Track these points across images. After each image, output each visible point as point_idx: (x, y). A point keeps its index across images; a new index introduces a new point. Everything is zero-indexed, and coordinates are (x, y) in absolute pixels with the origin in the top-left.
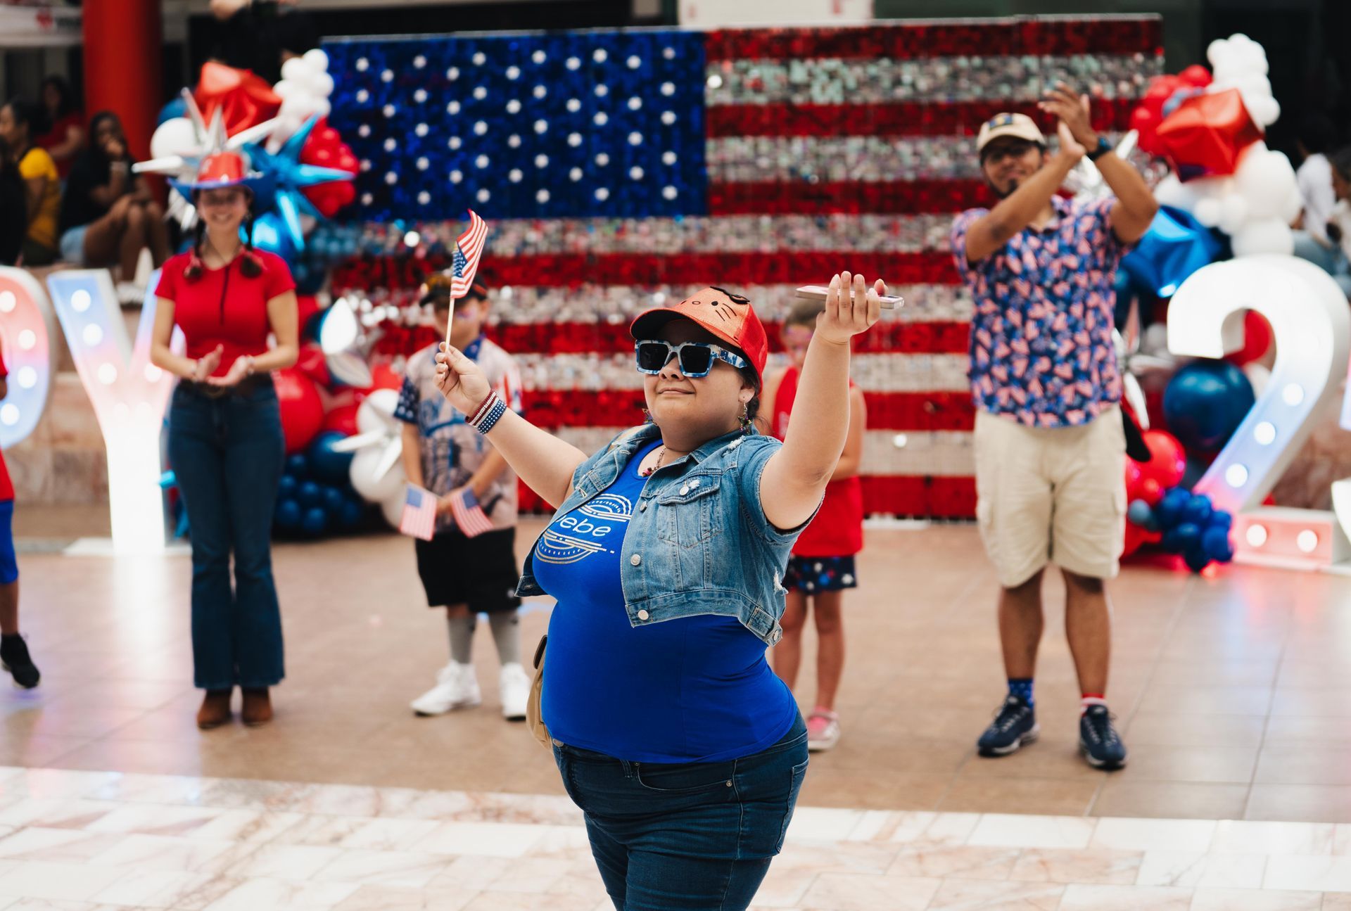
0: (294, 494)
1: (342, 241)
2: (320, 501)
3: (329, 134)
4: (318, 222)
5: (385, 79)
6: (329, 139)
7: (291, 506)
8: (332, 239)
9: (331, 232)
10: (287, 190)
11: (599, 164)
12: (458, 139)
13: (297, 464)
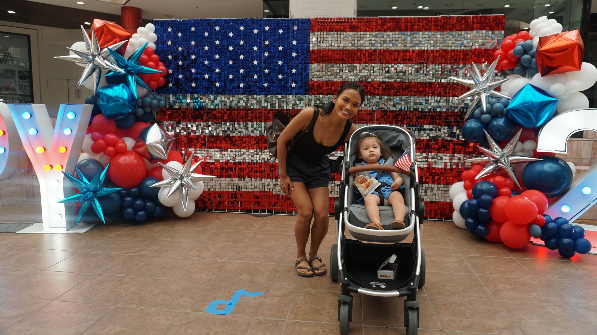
0: (132, 205)
1: (159, 101)
2: (144, 208)
3: (154, 56)
4: (149, 92)
5: (178, 36)
6: (155, 58)
7: (130, 210)
8: (155, 99)
9: (154, 97)
10: (132, 75)
11: (265, 72)
12: (208, 61)
13: (134, 192)
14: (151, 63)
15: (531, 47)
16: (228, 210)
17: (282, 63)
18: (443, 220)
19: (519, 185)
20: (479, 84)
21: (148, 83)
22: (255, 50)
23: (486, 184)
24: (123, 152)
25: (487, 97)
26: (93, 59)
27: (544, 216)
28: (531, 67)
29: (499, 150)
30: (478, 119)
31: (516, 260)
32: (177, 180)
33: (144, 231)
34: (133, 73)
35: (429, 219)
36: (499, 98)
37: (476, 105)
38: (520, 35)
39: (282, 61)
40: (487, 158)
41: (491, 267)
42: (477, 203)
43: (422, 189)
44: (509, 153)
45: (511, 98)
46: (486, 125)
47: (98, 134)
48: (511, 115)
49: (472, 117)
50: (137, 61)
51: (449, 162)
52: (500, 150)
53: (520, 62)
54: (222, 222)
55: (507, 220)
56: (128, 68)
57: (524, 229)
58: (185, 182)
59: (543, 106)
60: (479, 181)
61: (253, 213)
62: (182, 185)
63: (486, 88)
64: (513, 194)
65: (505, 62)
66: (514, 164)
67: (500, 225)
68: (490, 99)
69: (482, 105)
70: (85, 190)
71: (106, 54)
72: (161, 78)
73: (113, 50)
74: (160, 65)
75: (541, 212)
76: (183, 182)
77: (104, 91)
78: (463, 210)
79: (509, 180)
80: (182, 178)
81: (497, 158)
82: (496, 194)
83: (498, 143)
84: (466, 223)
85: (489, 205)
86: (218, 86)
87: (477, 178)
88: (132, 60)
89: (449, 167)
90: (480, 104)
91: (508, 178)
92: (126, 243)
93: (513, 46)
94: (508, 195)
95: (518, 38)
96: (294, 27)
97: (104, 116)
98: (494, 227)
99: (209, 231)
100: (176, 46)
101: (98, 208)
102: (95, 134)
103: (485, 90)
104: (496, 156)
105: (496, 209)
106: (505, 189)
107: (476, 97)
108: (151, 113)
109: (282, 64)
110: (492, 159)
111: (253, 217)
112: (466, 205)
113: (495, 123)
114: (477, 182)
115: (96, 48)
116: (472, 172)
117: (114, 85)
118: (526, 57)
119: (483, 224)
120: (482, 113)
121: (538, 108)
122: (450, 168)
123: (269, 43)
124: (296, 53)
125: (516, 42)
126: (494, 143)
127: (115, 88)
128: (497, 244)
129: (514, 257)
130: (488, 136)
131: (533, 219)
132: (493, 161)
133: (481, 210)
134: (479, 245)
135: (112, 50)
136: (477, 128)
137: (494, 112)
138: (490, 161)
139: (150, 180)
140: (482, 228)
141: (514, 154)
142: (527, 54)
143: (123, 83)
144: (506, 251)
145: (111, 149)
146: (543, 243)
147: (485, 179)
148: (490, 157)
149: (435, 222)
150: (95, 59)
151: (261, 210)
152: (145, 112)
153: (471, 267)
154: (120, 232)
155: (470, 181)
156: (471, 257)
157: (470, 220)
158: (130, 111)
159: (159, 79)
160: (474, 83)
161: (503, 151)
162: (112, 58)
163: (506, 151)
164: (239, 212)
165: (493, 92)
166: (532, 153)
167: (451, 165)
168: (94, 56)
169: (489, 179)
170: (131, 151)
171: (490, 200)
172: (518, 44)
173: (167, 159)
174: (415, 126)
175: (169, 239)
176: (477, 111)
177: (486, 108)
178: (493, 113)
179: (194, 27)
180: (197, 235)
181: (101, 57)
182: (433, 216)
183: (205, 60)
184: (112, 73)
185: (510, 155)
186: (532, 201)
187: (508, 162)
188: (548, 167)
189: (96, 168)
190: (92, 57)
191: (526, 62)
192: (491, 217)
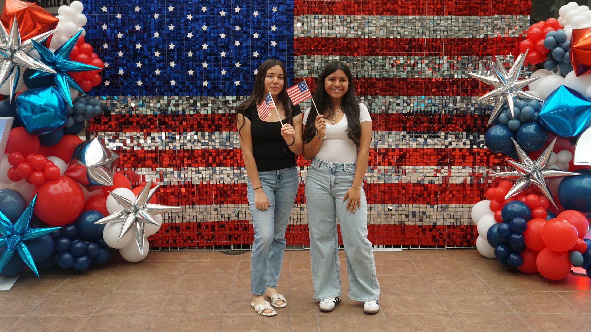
0: (70, 249)
1: (94, 105)
2: (85, 252)
3: (86, 46)
4: (80, 93)
5: (117, 18)
6: (87, 49)
7: (67, 256)
8: (88, 103)
9: (87, 100)
10: (62, 74)
11: (236, 66)
12: (159, 52)
13: (70, 231)
14: (83, 56)
15: (564, 39)
16: (189, 248)
17: (258, 54)
18: (464, 248)
19: (554, 204)
20: (505, 83)
21: (79, 83)
22: (223, 38)
23: (517, 204)
24: (54, 178)
25: (514, 98)
26: (12, 55)
27: (585, 240)
28: (563, 62)
29: (530, 163)
30: (505, 125)
31: (557, 294)
32: (130, 213)
33: (92, 283)
34: (63, 71)
35: (446, 247)
36: (528, 100)
37: (501, 108)
38: (548, 23)
39: (258, 53)
40: (516, 172)
41: (531, 304)
42: (509, 227)
43: (437, 211)
44: (542, 166)
45: (543, 101)
46: (514, 133)
47: (18, 155)
48: (543, 122)
49: (497, 122)
50: (67, 55)
51: (469, 176)
52: (532, 163)
53: (551, 55)
54: (188, 264)
55: (545, 247)
56: (57, 66)
57: (564, 257)
58: (140, 215)
59: (579, 111)
60: (509, 201)
61: (223, 250)
62: (136, 220)
63: (512, 88)
64: (548, 215)
65: (534, 54)
66: (549, 180)
67: (536, 253)
68: (518, 100)
69: (508, 107)
70: (8, 233)
71: (28, 48)
72: (97, 76)
73: (39, 42)
74: (94, 58)
75: (582, 236)
76: (139, 216)
77: (27, 98)
78: (490, 236)
79: (543, 199)
80: (136, 211)
81: (528, 173)
82: (530, 217)
83: (529, 153)
84: (496, 252)
85: (522, 230)
86: (174, 84)
87: (506, 197)
88: (60, 55)
89: (469, 182)
90: (505, 106)
91: (542, 196)
92: (78, 301)
93: (543, 36)
94: (543, 217)
95: (545, 26)
96: (272, 8)
97: (27, 131)
98: (529, 256)
99: (179, 277)
100: (113, 32)
101: (27, 256)
102: (15, 156)
103: (511, 90)
104: (527, 170)
105: (530, 234)
106: (540, 209)
107: (501, 98)
108: (83, 122)
109: (258, 56)
110: (522, 174)
111: (225, 255)
112: (495, 230)
113: (524, 130)
114: (506, 202)
115: (17, 41)
116: (500, 190)
117: (40, 89)
118: (559, 49)
119: (516, 253)
120: (509, 118)
121: (574, 113)
122: (471, 184)
123: (240, 29)
124: (276, 42)
125: (545, 31)
126: (524, 154)
127: (41, 94)
128: (533, 276)
129: (555, 290)
130: (517, 146)
131: (574, 245)
132: (524, 176)
133: (514, 236)
134: (513, 279)
135: (37, 43)
136: (504, 136)
137: (523, 117)
138: (520, 176)
139: (91, 215)
140: (514, 257)
141: (548, 167)
142: (560, 46)
143: (52, 86)
144: (543, 284)
145: (38, 175)
146: (584, 271)
147: (515, 198)
148: (520, 172)
149: (454, 250)
150: (15, 55)
151: (234, 245)
152: (76, 122)
153: (510, 305)
154: (59, 287)
155: (497, 201)
156: (506, 294)
157: (501, 249)
158: (62, 123)
159: (95, 77)
160: (498, 81)
161: (534, 164)
162: (35, 52)
163: (538, 164)
164: (204, 249)
165: (521, 92)
166: (567, 166)
167: (471, 179)
168: (13, 52)
169: (520, 198)
170: (63, 176)
171: (523, 223)
172: (548, 34)
173: (113, 185)
174: (427, 133)
175: (132, 292)
176: (503, 116)
177: (514, 112)
178: (521, 119)
179: (139, 7)
180: (166, 284)
181: (23, 53)
182: (451, 244)
183: (156, 51)
184: (37, 74)
185: (543, 169)
186: (572, 224)
187: (541, 177)
188: (587, 182)
189: (15, 200)
190: (11, 52)
191: (557, 56)
192: (525, 244)
